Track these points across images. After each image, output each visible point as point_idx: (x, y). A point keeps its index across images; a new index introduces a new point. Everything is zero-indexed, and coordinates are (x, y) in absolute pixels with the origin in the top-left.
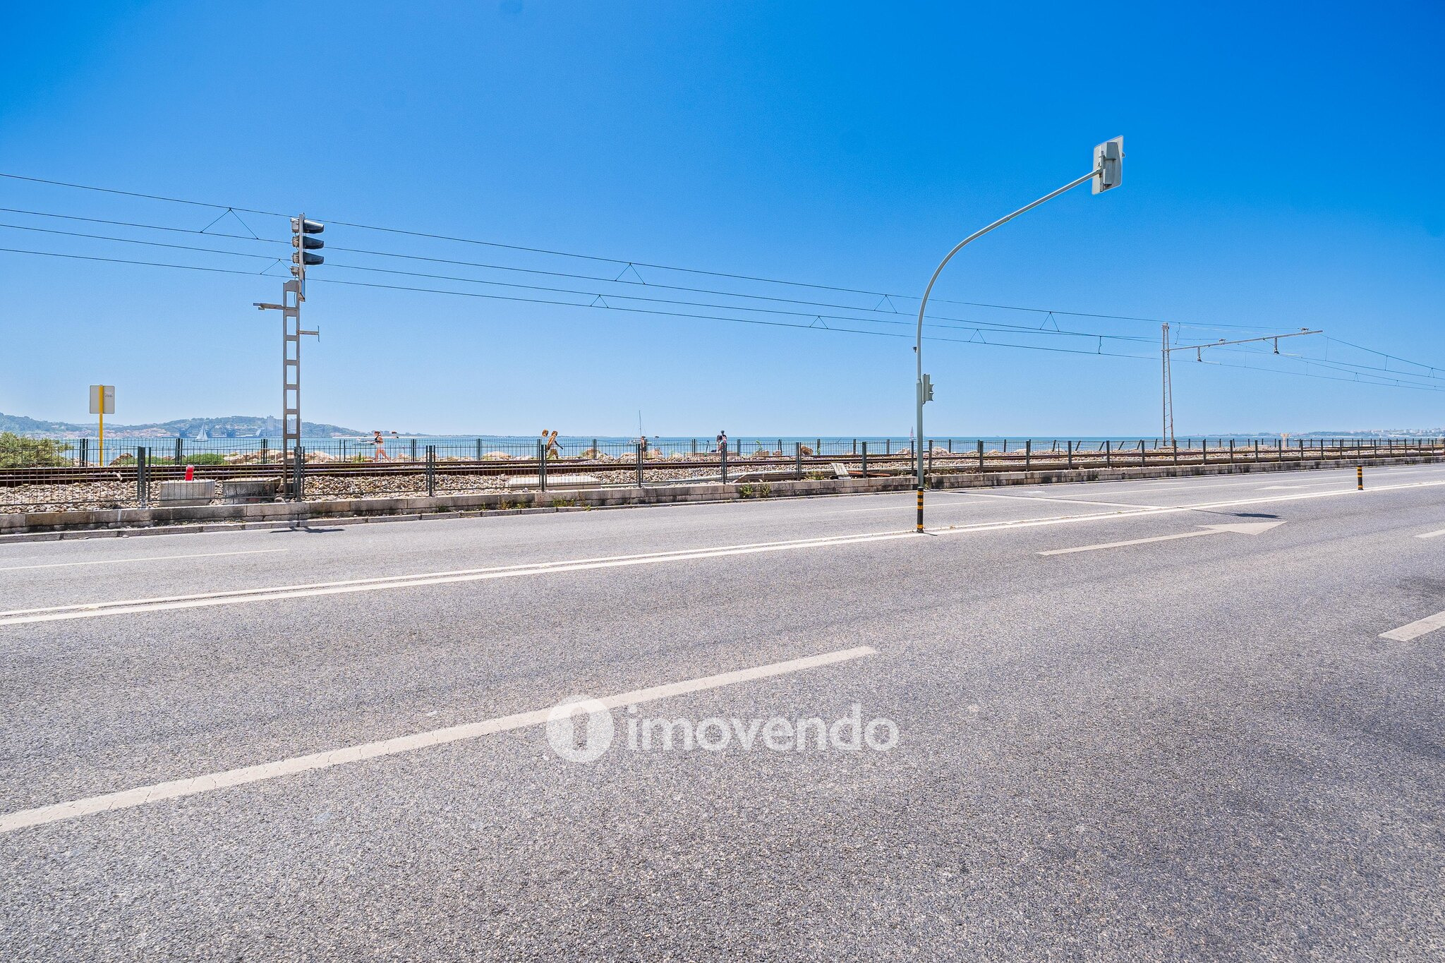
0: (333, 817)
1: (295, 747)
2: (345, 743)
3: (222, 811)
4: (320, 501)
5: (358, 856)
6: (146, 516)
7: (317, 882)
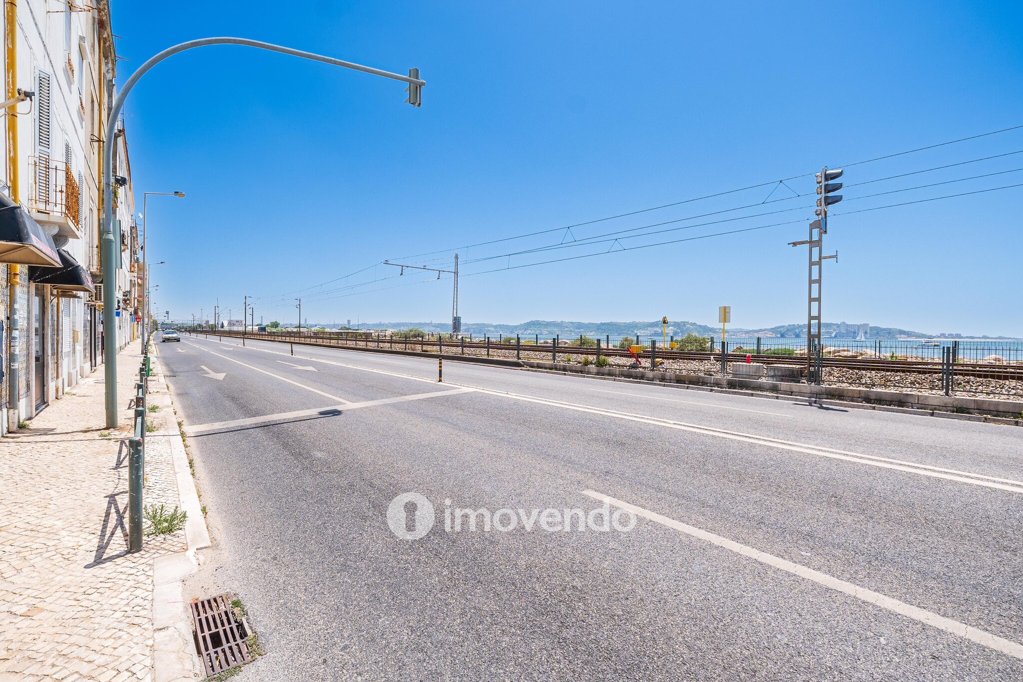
0: (702, 571)
1: (709, 526)
2: (736, 539)
3: (660, 536)
4: (834, 386)
5: (701, 598)
6: (725, 383)
7: (675, 594)
